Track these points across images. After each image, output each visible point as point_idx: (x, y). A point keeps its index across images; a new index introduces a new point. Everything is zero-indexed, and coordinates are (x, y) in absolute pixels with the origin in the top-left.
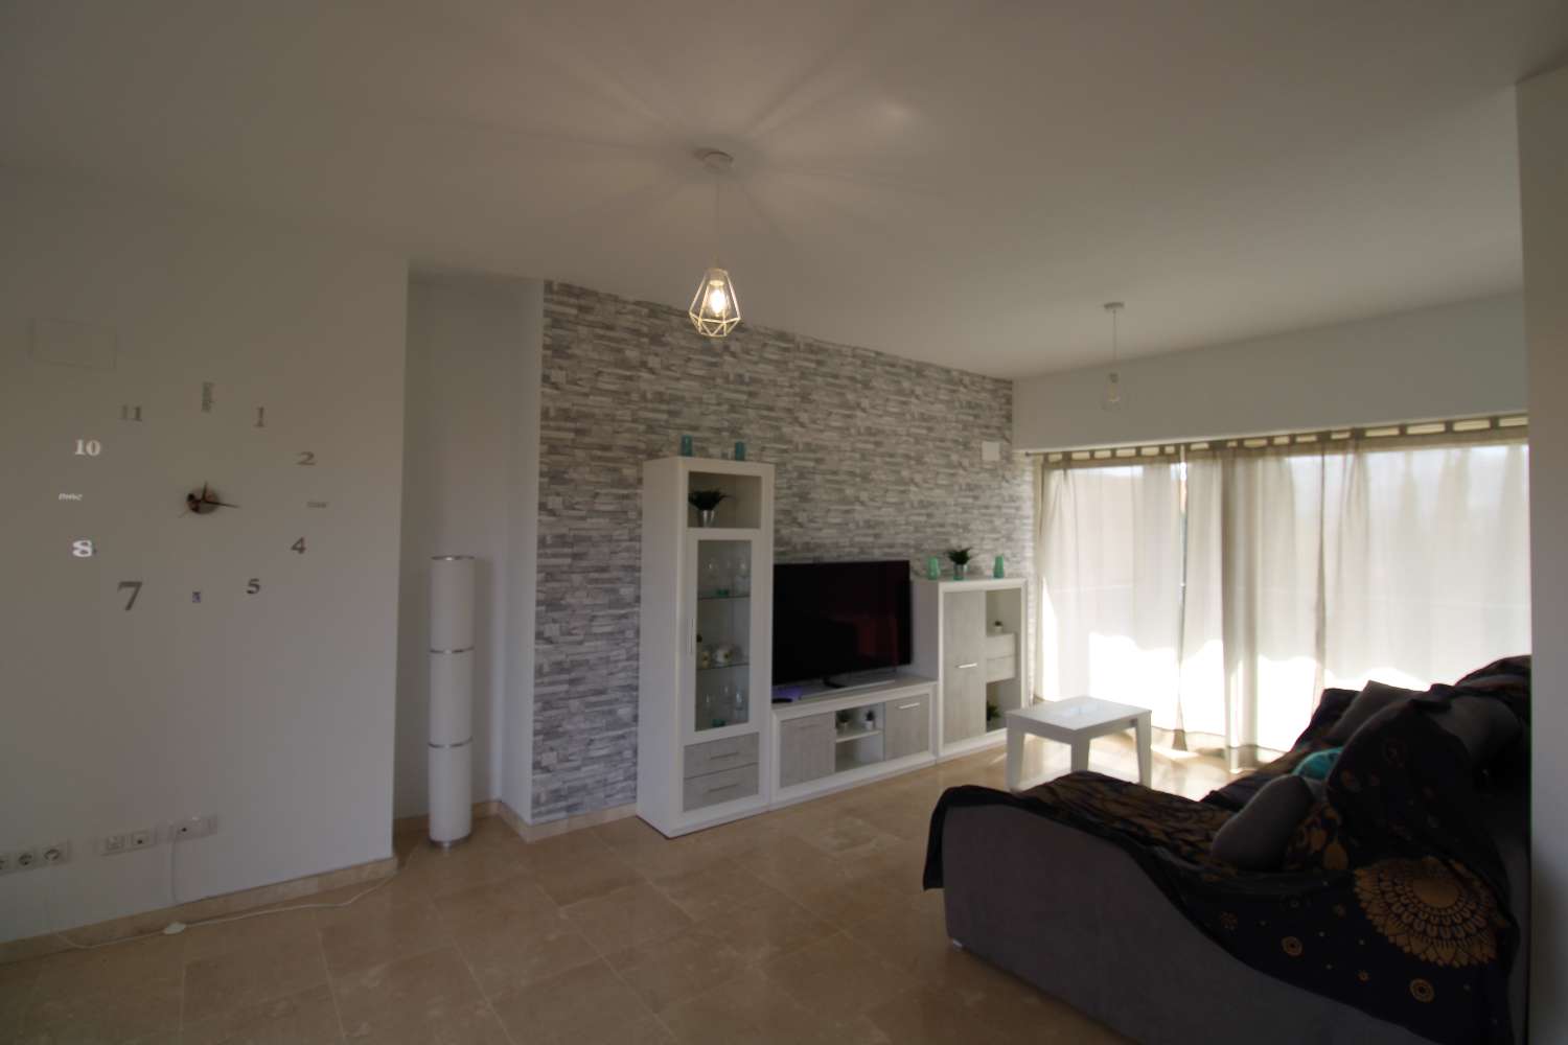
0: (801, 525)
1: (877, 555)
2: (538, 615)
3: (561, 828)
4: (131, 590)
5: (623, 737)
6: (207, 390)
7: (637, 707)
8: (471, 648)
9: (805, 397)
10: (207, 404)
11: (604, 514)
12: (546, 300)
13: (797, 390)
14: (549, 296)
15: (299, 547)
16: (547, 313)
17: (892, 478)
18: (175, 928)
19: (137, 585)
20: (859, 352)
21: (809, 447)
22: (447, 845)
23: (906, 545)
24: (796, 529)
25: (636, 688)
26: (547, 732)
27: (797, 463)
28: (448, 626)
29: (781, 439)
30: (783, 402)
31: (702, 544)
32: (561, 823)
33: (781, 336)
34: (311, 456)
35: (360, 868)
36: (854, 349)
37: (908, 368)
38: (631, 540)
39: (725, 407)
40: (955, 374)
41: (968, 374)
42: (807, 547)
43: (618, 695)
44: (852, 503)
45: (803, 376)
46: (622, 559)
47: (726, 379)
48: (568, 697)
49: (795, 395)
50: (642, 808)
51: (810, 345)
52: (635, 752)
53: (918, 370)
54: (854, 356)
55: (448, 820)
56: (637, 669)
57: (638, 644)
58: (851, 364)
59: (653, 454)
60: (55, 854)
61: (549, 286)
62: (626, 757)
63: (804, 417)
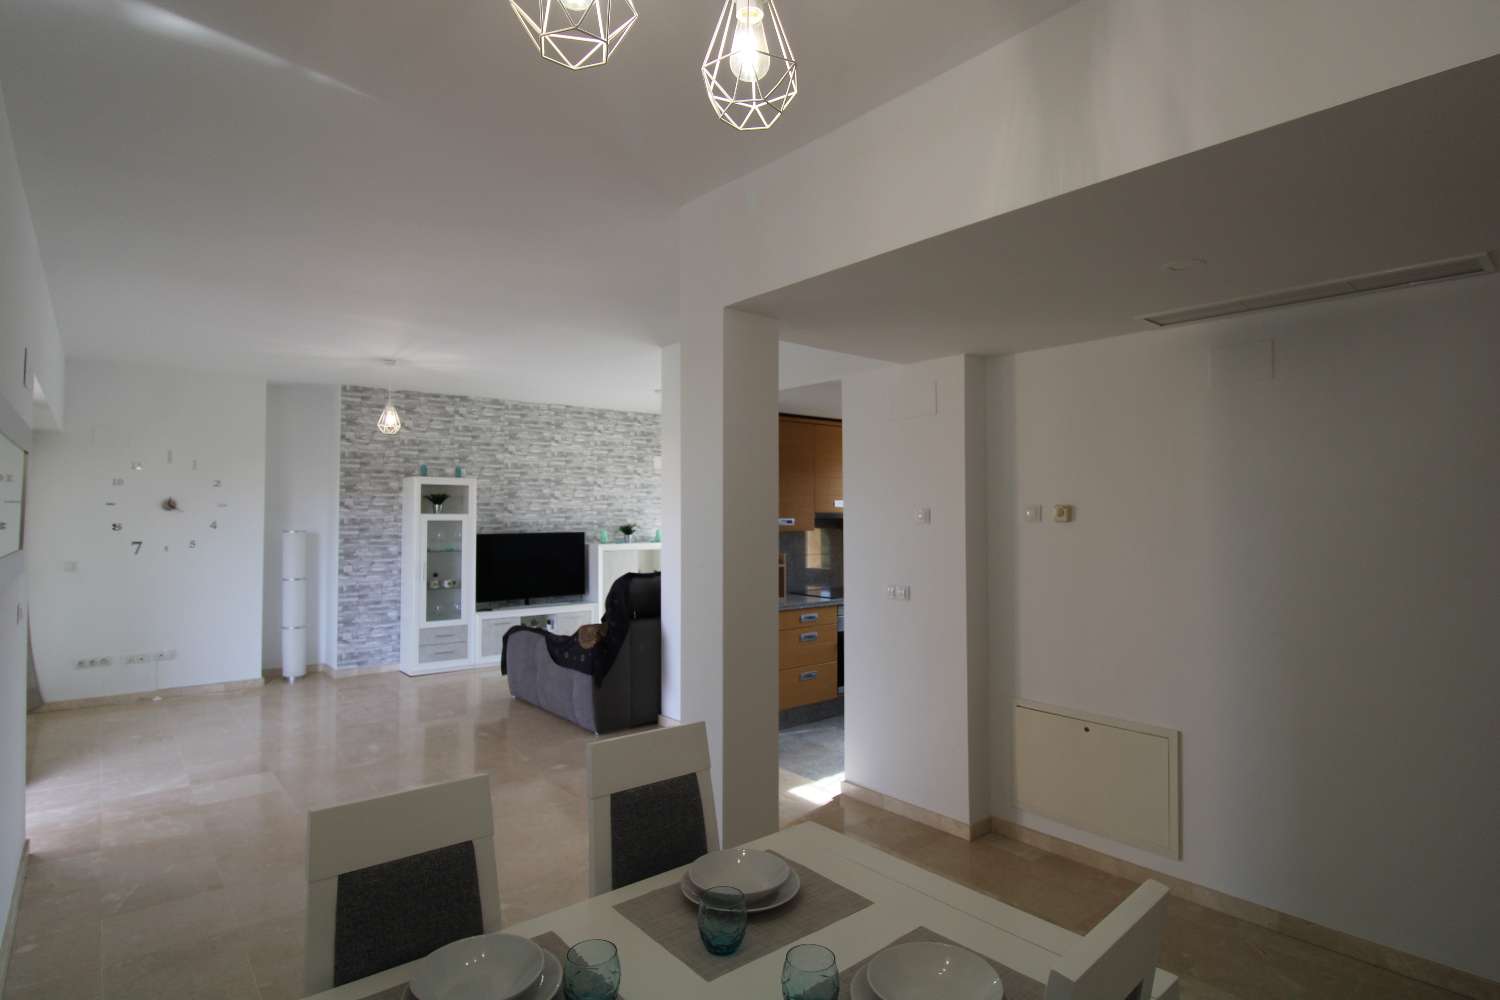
0: (510, 512)
1: (568, 529)
2: (340, 561)
3: (355, 673)
4: (136, 546)
5: (391, 628)
6: (170, 453)
7: (399, 612)
8: (305, 579)
9: (513, 436)
10: (170, 460)
11: (378, 507)
12: (342, 396)
13: (507, 432)
14: (345, 393)
15: (214, 526)
16: (343, 402)
17: (580, 482)
18: (157, 698)
19: (140, 543)
20: (552, 407)
21: (515, 466)
22: (292, 679)
23: (591, 523)
24: (507, 514)
25: (399, 602)
26: (346, 623)
27: (506, 475)
28: (292, 566)
29: (496, 461)
30: (497, 440)
31: (431, 524)
32: (354, 670)
33: (496, 402)
34: (219, 482)
35: (245, 682)
36: (549, 405)
37: (592, 414)
38: (395, 521)
39: (456, 446)
40: (629, 415)
41: (641, 414)
42: (514, 524)
43: (388, 605)
44: (549, 498)
45: (510, 424)
46: (390, 531)
47: (457, 429)
48: (358, 604)
49: (506, 435)
50: (403, 667)
51: (516, 405)
52: (399, 636)
53: (601, 415)
54: (550, 409)
55: (292, 666)
56: (400, 592)
57: (400, 578)
58: (547, 414)
59: (409, 474)
60: (104, 662)
61: (344, 388)
62: (393, 639)
63: (512, 448)
